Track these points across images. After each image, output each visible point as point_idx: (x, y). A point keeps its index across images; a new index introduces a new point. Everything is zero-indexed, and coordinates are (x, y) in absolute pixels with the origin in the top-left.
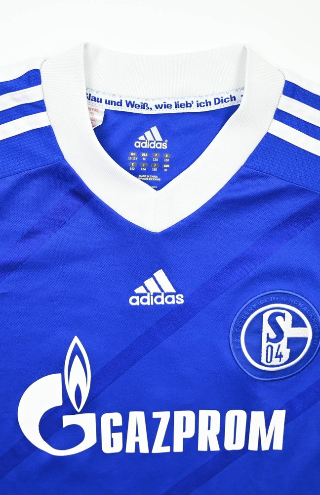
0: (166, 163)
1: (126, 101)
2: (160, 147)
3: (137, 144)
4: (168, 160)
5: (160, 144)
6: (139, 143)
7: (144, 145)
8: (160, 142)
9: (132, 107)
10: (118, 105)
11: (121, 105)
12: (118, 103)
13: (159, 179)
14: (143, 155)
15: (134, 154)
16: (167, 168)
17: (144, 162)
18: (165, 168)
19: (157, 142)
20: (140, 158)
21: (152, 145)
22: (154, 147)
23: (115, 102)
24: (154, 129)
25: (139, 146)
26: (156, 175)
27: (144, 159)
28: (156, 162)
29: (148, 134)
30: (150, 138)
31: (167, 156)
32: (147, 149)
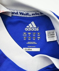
0: (39, 36)
1: (20, 12)
2: (36, 30)
3: (26, 29)
4: (39, 35)
5: (36, 29)
6: (27, 29)
7: (29, 29)
8: (35, 28)
9: (22, 15)
10: (16, 14)
11: (18, 14)
12: (16, 13)
13: (36, 43)
14: (29, 33)
15: (25, 33)
16: (39, 39)
17: (29, 36)
18: (38, 39)
19: (34, 28)
20: (28, 35)
21: (32, 29)
22: (33, 30)
23: (15, 13)
24: (33, 23)
25: (27, 30)
26: (35, 42)
27: (29, 35)
28: (34, 36)
29: (30, 25)
30: (31, 26)
31: (39, 33)
32: (30, 31)
